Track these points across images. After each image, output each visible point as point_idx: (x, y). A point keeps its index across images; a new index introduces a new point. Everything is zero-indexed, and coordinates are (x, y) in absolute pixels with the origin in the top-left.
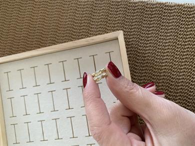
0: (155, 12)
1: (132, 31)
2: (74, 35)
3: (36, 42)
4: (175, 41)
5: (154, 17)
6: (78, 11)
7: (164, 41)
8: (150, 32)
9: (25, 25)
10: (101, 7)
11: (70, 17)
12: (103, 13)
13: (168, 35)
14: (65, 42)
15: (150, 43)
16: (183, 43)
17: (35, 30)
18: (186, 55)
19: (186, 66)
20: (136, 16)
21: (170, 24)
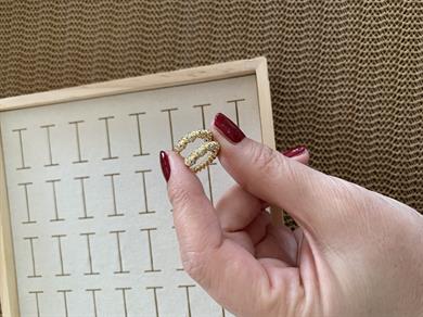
4: (357, 19)
7: (335, 22)
8: (304, 8)
13: (342, 8)
15: (306, 31)
17: (64, 33)
18: (382, 46)
19: (384, 69)
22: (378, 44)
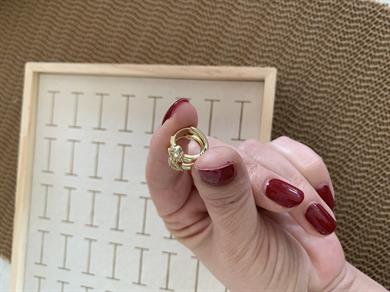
0: (358, 18)
2: (196, 26)
4: (381, 81)
5: (354, 27)
7: (361, 77)
13: (372, 66)
15: (332, 74)
20: (321, 16)
21: (381, 48)
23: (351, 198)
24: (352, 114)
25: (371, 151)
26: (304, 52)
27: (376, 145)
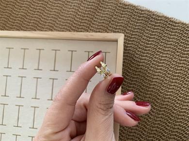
0: (159, 24)
1: (133, 37)
2: (73, 26)
3: (33, 24)
4: (172, 57)
5: (157, 29)
6: (84, 4)
7: (161, 54)
8: (149, 43)
9: (26, 4)
10: (108, 6)
11: (74, 7)
12: (108, 12)
13: (167, 49)
14: (63, 31)
15: (147, 53)
16: (178, 61)
17: (35, 12)
18: (178, 73)
19: (176, 84)
20: (140, 23)
21: (171, 40)
22: (177, 71)
23: (159, 119)
24: (158, 74)
25: (168, 94)
26: (132, 41)
27: (171, 90)
